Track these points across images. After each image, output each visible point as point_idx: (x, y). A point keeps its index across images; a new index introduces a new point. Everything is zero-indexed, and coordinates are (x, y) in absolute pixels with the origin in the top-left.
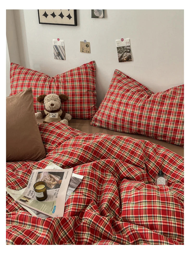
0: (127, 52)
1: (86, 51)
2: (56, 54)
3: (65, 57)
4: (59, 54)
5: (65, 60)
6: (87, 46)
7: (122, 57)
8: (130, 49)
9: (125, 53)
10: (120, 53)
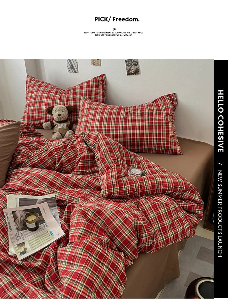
0: (135, 65)
1: (97, 64)
2: (69, 67)
3: (77, 70)
4: (72, 67)
5: (78, 73)
7: (130, 70)
8: (137, 62)
9: (133, 66)
10: (128, 66)
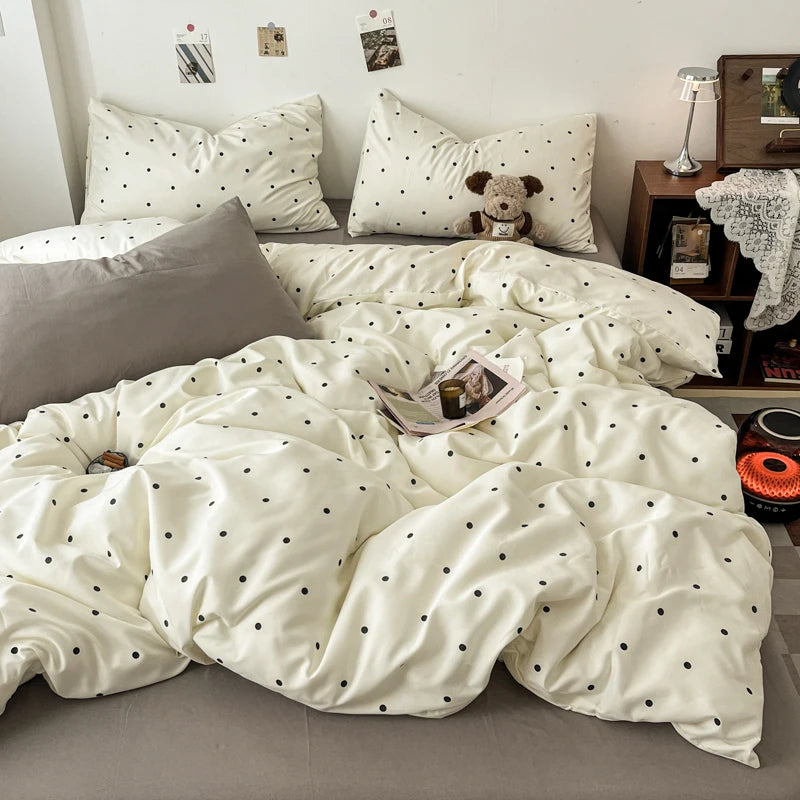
0: (388, 44)
1: (277, 51)
2: (184, 67)
3: (213, 73)
4: (194, 68)
6: (279, 37)
7: (374, 57)
8: (394, 37)
9: (383, 47)
10: (370, 48)
